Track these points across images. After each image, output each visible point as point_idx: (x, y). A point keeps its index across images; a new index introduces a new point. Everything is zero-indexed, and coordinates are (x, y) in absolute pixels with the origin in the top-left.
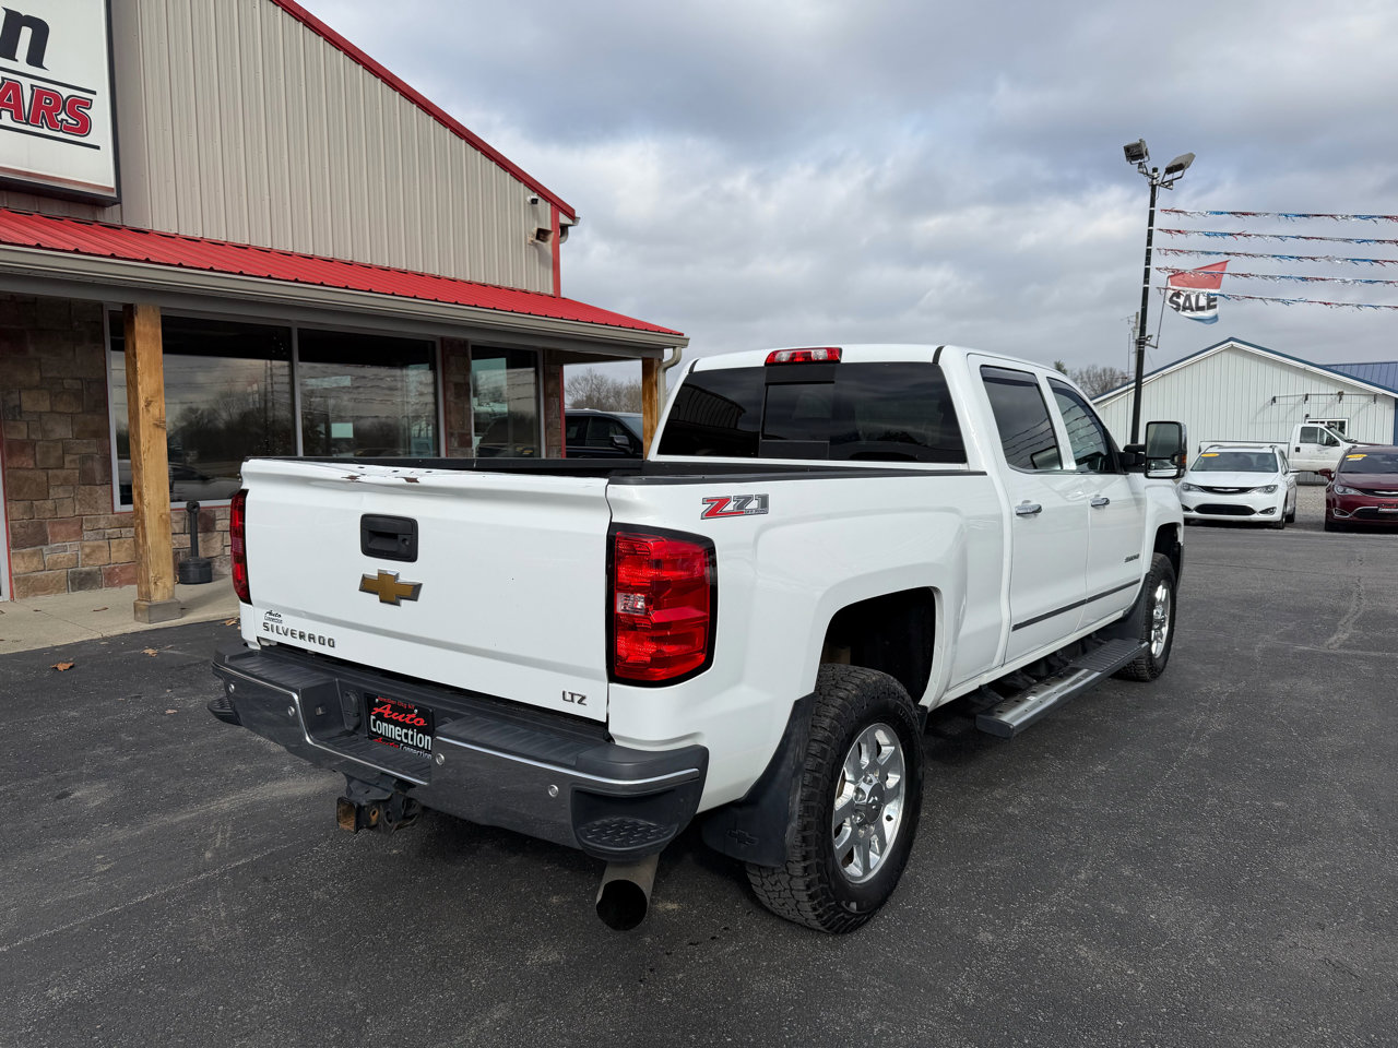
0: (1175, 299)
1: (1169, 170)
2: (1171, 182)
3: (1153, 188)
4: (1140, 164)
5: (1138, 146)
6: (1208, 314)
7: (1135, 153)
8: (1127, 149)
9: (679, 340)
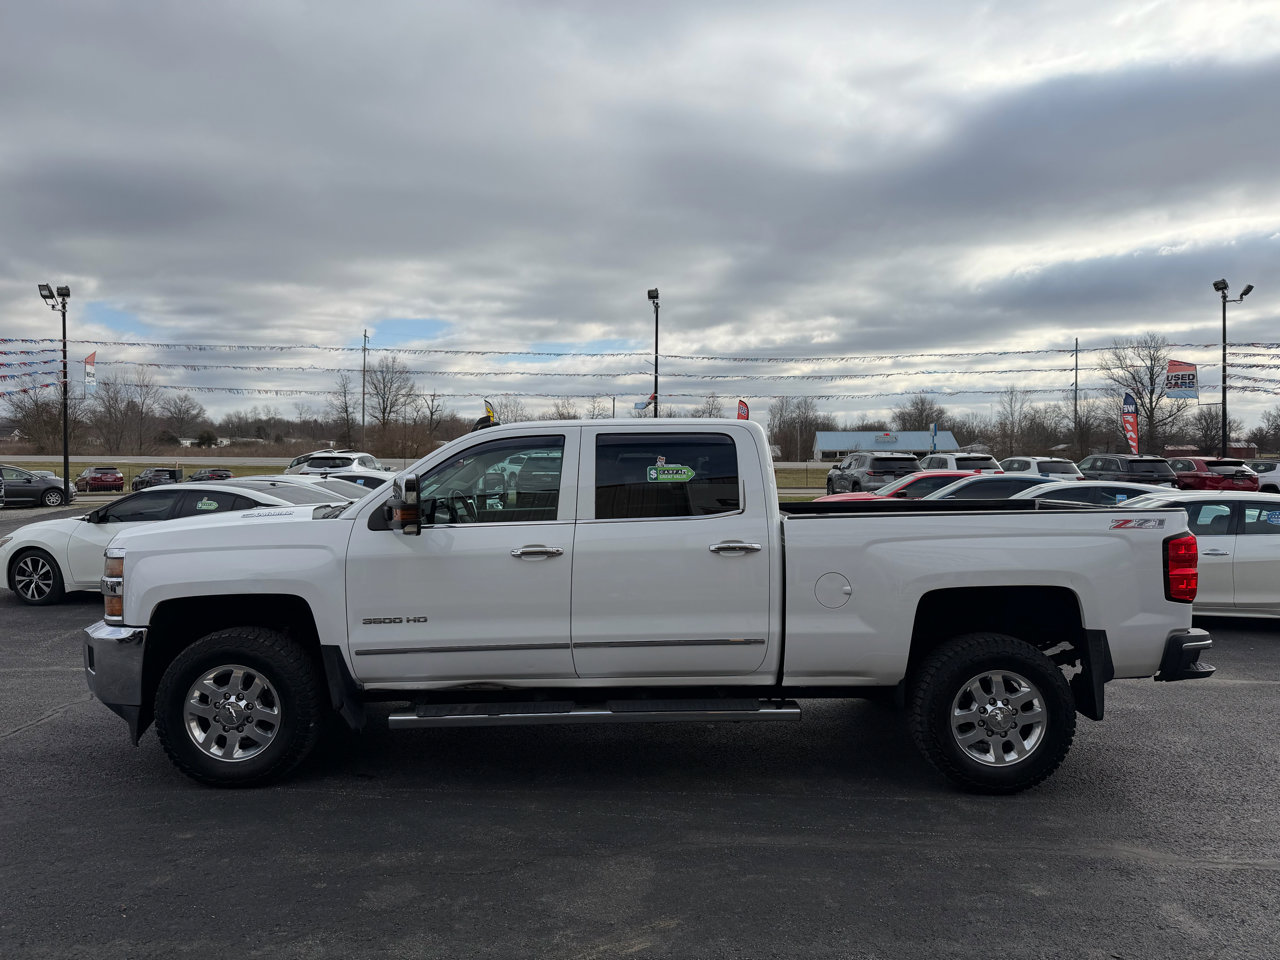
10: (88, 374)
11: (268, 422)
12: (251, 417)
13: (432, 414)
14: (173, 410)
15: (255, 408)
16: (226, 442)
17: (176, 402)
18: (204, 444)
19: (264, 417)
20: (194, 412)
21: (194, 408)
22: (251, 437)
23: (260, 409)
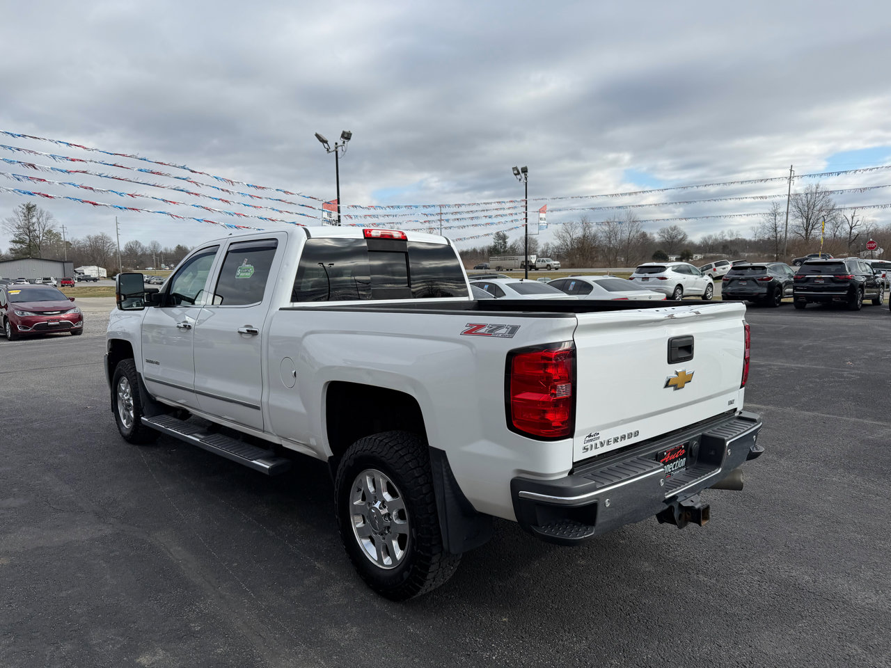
10: (541, 219)
11: (731, 242)
12: (719, 238)
13: (851, 228)
14: (666, 236)
15: (723, 232)
16: (699, 257)
17: (668, 232)
18: (684, 258)
19: (728, 238)
20: (680, 237)
21: (680, 234)
22: (718, 252)
23: (726, 233)
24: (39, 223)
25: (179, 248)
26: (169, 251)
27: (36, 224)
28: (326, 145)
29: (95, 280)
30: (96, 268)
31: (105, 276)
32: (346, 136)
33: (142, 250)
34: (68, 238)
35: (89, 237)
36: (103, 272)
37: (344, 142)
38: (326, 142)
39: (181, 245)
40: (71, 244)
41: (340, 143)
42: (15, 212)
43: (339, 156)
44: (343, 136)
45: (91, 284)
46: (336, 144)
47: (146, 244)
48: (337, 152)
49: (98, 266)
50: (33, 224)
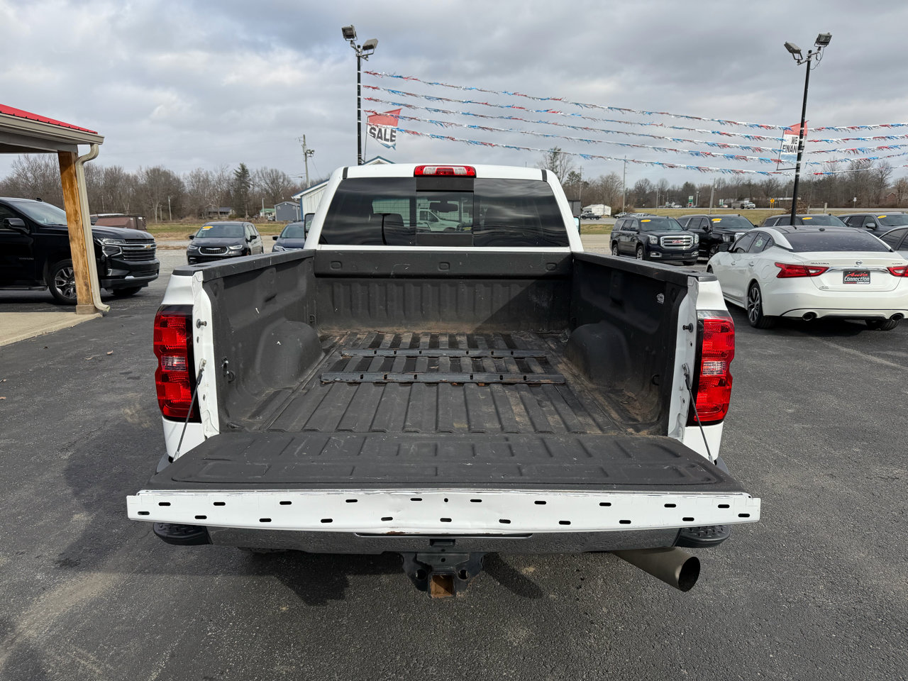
0: (373, 131)
1: (365, 48)
2: (367, 56)
3: (359, 57)
4: (352, 41)
5: (351, 29)
6: (390, 143)
7: (349, 34)
8: (344, 30)
9: (94, 139)
24: (561, 165)
25: (687, 185)
26: (676, 189)
27: (559, 167)
28: (797, 56)
29: (598, 218)
30: (602, 206)
31: (610, 214)
32: (822, 40)
33: (650, 188)
34: (584, 178)
35: (601, 177)
36: (608, 210)
37: (819, 48)
38: (798, 52)
39: (689, 182)
40: (588, 184)
41: (815, 50)
42: (545, 156)
43: (811, 67)
44: (818, 41)
45: (594, 222)
46: (810, 52)
47: (655, 182)
48: (809, 63)
49: (605, 204)
50: (557, 167)
